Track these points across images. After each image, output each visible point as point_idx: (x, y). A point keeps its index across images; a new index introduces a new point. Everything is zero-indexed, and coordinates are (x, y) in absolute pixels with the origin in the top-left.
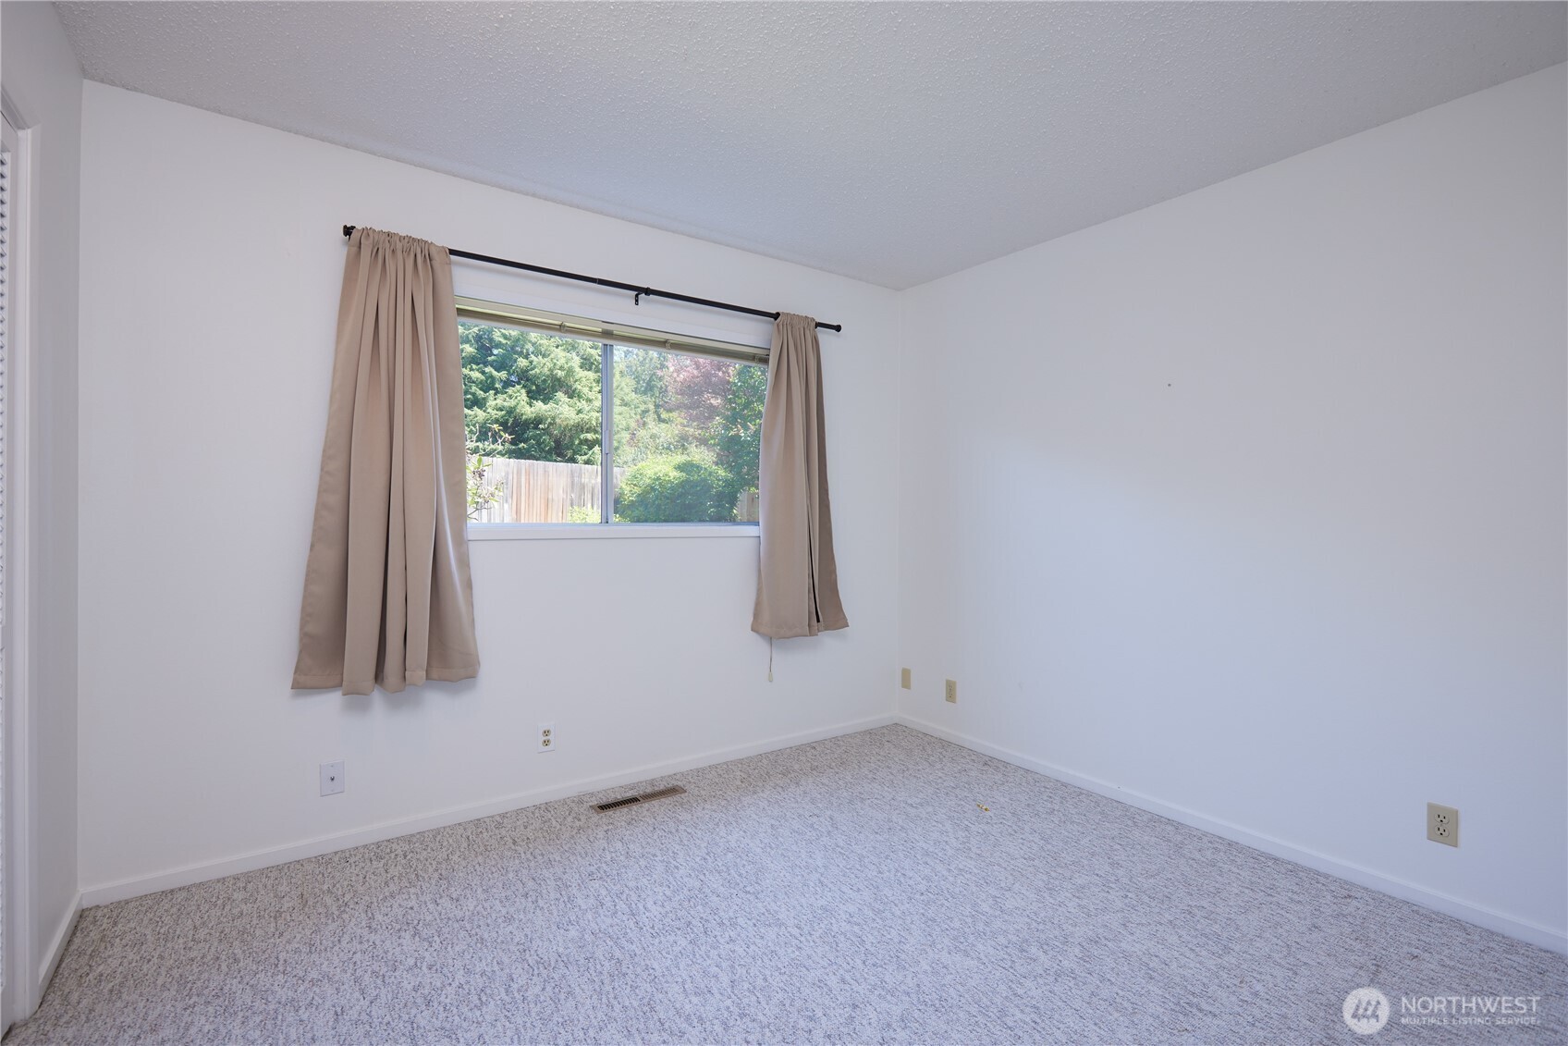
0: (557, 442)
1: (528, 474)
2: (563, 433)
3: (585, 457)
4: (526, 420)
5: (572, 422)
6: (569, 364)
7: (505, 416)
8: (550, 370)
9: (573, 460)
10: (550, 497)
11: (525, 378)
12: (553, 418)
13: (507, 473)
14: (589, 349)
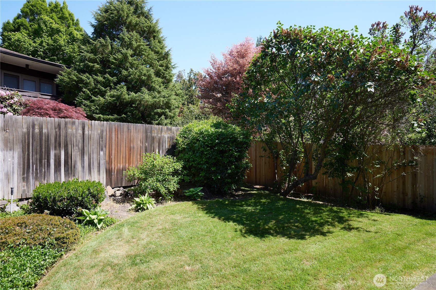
0: (143, 113)
1: (117, 131)
2: (145, 109)
3: (157, 122)
4: (126, 102)
5: (150, 103)
6: (149, 73)
7: (115, 100)
8: (139, 76)
9: (151, 123)
10: (132, 146)
11: (125, 80)
12: (140, 101)
13: (102, 131)
14: (159, 67)
